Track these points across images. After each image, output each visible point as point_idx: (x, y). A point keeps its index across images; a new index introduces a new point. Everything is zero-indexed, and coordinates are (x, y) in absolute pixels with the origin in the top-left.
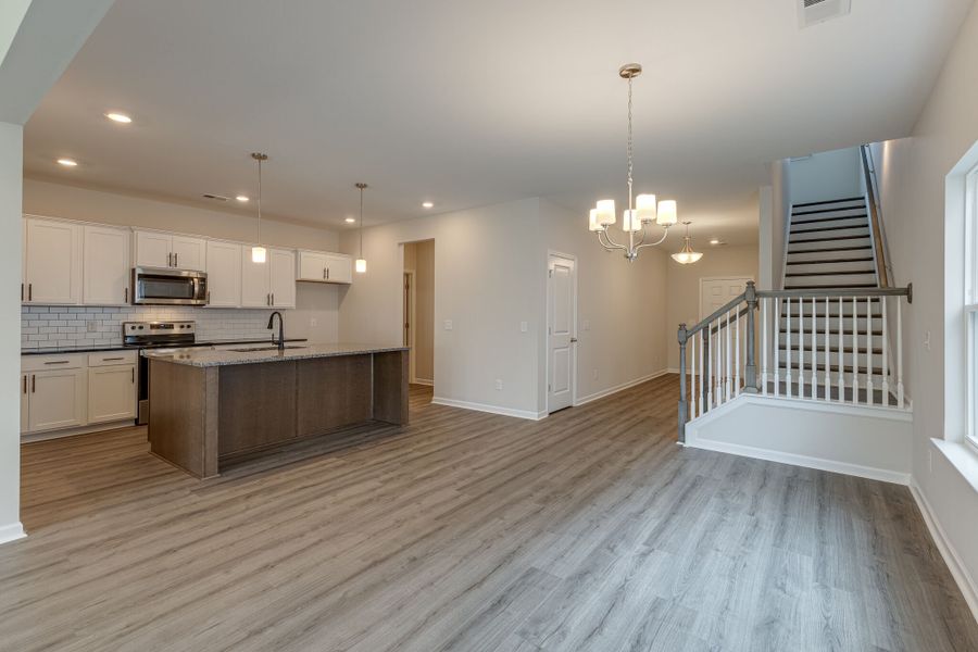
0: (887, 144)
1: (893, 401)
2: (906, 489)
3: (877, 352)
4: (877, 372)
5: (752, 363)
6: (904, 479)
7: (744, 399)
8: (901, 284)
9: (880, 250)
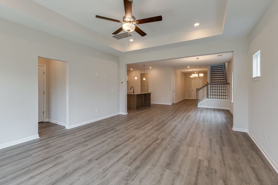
0: (227, 63)
1: (227, 99)
2: (229, 110)
3: (225, 90)
4: (225, 95)
5: (207, 94)
6: (228, 109)
7: (206, 99)
8: (228, 83)
9: (226, 78)
